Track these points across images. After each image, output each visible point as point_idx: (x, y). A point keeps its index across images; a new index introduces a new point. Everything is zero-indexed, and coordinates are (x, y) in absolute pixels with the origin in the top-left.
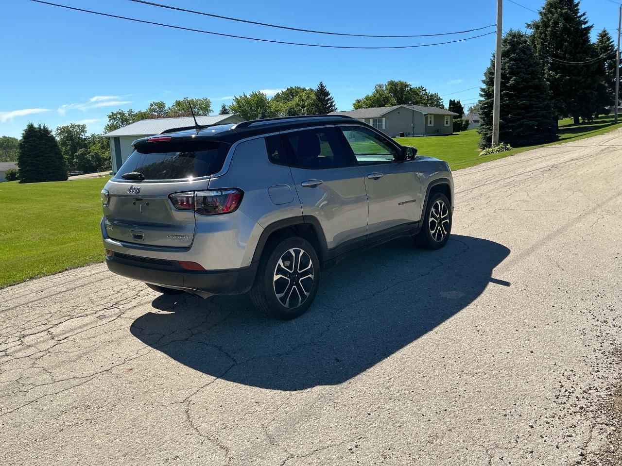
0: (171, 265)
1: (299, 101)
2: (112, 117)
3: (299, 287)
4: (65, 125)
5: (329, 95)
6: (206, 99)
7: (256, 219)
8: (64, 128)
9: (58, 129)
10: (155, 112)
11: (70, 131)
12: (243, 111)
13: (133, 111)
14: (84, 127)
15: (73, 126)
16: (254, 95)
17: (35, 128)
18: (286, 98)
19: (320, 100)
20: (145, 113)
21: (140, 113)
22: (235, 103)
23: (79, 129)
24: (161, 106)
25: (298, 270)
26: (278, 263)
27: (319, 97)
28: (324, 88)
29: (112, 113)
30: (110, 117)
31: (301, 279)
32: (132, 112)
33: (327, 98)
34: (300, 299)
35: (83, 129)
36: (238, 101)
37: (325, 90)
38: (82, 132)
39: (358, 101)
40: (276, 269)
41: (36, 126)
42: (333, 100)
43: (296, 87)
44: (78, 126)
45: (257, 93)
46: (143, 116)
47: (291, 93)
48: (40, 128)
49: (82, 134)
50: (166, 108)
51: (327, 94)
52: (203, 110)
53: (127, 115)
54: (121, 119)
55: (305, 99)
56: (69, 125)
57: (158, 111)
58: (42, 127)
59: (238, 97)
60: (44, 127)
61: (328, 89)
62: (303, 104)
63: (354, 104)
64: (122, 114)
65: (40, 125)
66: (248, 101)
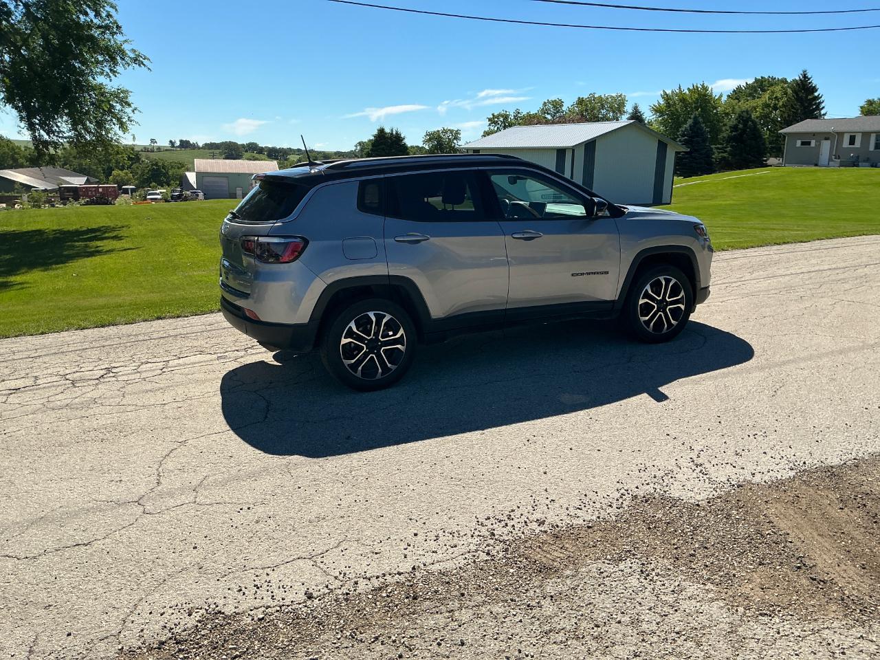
0: (240, 311)
1: (769, 99)
2: (493, 121)
3: (379, 356)
4: (436, 130)
5: (816, 91)
6: (620, 96)
7: (316, 272)
8: (433, 134)
9: (427, 135)
10: (548, 114)
11: (441, 137)
12: (673, 114)
13: (520, 111)
14: (457, 132)
15: (445, 131)
16: (694, 90)
17: (386, 134)
18: (750, 95)
19: (799, 99)
20: (535, 116)
21: (529, 115)
22: (662, 102)
23: (452, 136)
24: (557, 105)
25: (380, 337)
26: (349, 325)
27: (797, 95)
28: (809, 79)
29: (493, 115)
30: (490, 120)
31: (383, 348)
32: (519, 113)
33: (810, 97)
34: (380, 370)
35: (456, 135)
36: (666, 97)
37: (810, 83)
38: (454, 139)
39: (870, 103)
40: (345, 332)
41: (387, 130)
42: (821, 100)
43: (769, 77)
44: (451, 131)
45: (699, 86)
46: (530, 120)
47: (761, 85)
48: (392, 134)
49: (455, 141)
50: (564, 108)
51: (814, 89)
52: (614, 112)
53: (512, 118)
54: (501, 122)
55: (779, 95)
56: (439, 130)
57: (553, 114)
58: (394, 133)
59: (669, 92)
60: (397, 133)
61: (815, 82)
62: (775, 104)
63: (861, 107)
64: (506, 117)
65: (392, 130)
66: (683, 100)
